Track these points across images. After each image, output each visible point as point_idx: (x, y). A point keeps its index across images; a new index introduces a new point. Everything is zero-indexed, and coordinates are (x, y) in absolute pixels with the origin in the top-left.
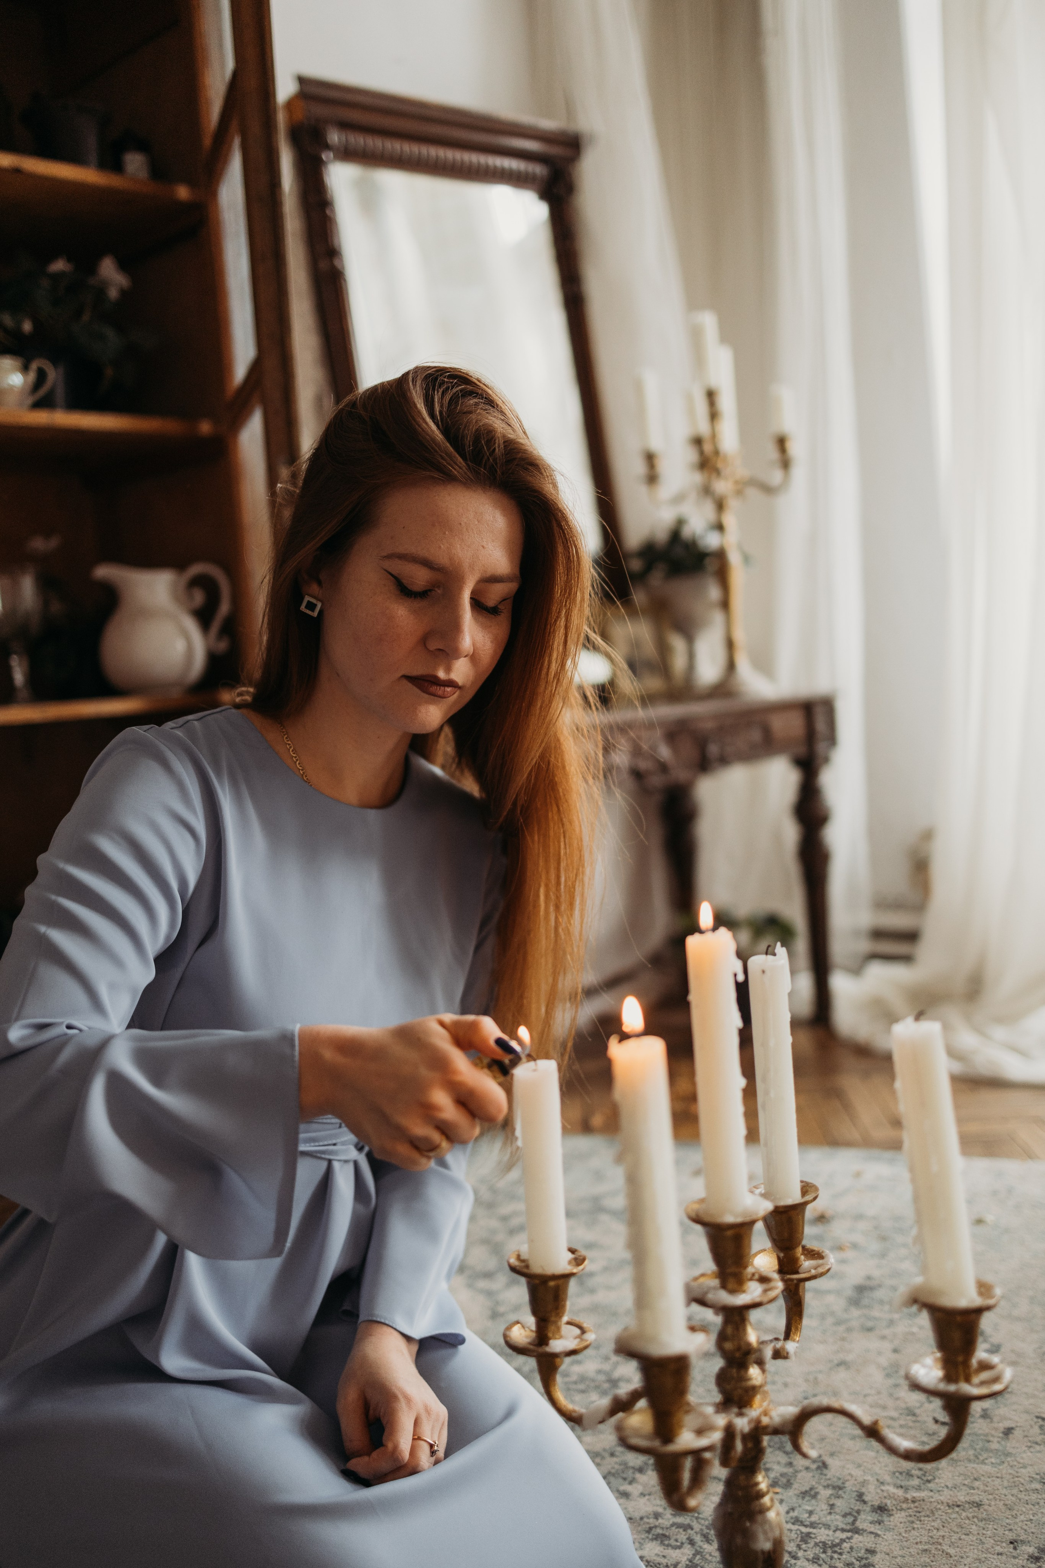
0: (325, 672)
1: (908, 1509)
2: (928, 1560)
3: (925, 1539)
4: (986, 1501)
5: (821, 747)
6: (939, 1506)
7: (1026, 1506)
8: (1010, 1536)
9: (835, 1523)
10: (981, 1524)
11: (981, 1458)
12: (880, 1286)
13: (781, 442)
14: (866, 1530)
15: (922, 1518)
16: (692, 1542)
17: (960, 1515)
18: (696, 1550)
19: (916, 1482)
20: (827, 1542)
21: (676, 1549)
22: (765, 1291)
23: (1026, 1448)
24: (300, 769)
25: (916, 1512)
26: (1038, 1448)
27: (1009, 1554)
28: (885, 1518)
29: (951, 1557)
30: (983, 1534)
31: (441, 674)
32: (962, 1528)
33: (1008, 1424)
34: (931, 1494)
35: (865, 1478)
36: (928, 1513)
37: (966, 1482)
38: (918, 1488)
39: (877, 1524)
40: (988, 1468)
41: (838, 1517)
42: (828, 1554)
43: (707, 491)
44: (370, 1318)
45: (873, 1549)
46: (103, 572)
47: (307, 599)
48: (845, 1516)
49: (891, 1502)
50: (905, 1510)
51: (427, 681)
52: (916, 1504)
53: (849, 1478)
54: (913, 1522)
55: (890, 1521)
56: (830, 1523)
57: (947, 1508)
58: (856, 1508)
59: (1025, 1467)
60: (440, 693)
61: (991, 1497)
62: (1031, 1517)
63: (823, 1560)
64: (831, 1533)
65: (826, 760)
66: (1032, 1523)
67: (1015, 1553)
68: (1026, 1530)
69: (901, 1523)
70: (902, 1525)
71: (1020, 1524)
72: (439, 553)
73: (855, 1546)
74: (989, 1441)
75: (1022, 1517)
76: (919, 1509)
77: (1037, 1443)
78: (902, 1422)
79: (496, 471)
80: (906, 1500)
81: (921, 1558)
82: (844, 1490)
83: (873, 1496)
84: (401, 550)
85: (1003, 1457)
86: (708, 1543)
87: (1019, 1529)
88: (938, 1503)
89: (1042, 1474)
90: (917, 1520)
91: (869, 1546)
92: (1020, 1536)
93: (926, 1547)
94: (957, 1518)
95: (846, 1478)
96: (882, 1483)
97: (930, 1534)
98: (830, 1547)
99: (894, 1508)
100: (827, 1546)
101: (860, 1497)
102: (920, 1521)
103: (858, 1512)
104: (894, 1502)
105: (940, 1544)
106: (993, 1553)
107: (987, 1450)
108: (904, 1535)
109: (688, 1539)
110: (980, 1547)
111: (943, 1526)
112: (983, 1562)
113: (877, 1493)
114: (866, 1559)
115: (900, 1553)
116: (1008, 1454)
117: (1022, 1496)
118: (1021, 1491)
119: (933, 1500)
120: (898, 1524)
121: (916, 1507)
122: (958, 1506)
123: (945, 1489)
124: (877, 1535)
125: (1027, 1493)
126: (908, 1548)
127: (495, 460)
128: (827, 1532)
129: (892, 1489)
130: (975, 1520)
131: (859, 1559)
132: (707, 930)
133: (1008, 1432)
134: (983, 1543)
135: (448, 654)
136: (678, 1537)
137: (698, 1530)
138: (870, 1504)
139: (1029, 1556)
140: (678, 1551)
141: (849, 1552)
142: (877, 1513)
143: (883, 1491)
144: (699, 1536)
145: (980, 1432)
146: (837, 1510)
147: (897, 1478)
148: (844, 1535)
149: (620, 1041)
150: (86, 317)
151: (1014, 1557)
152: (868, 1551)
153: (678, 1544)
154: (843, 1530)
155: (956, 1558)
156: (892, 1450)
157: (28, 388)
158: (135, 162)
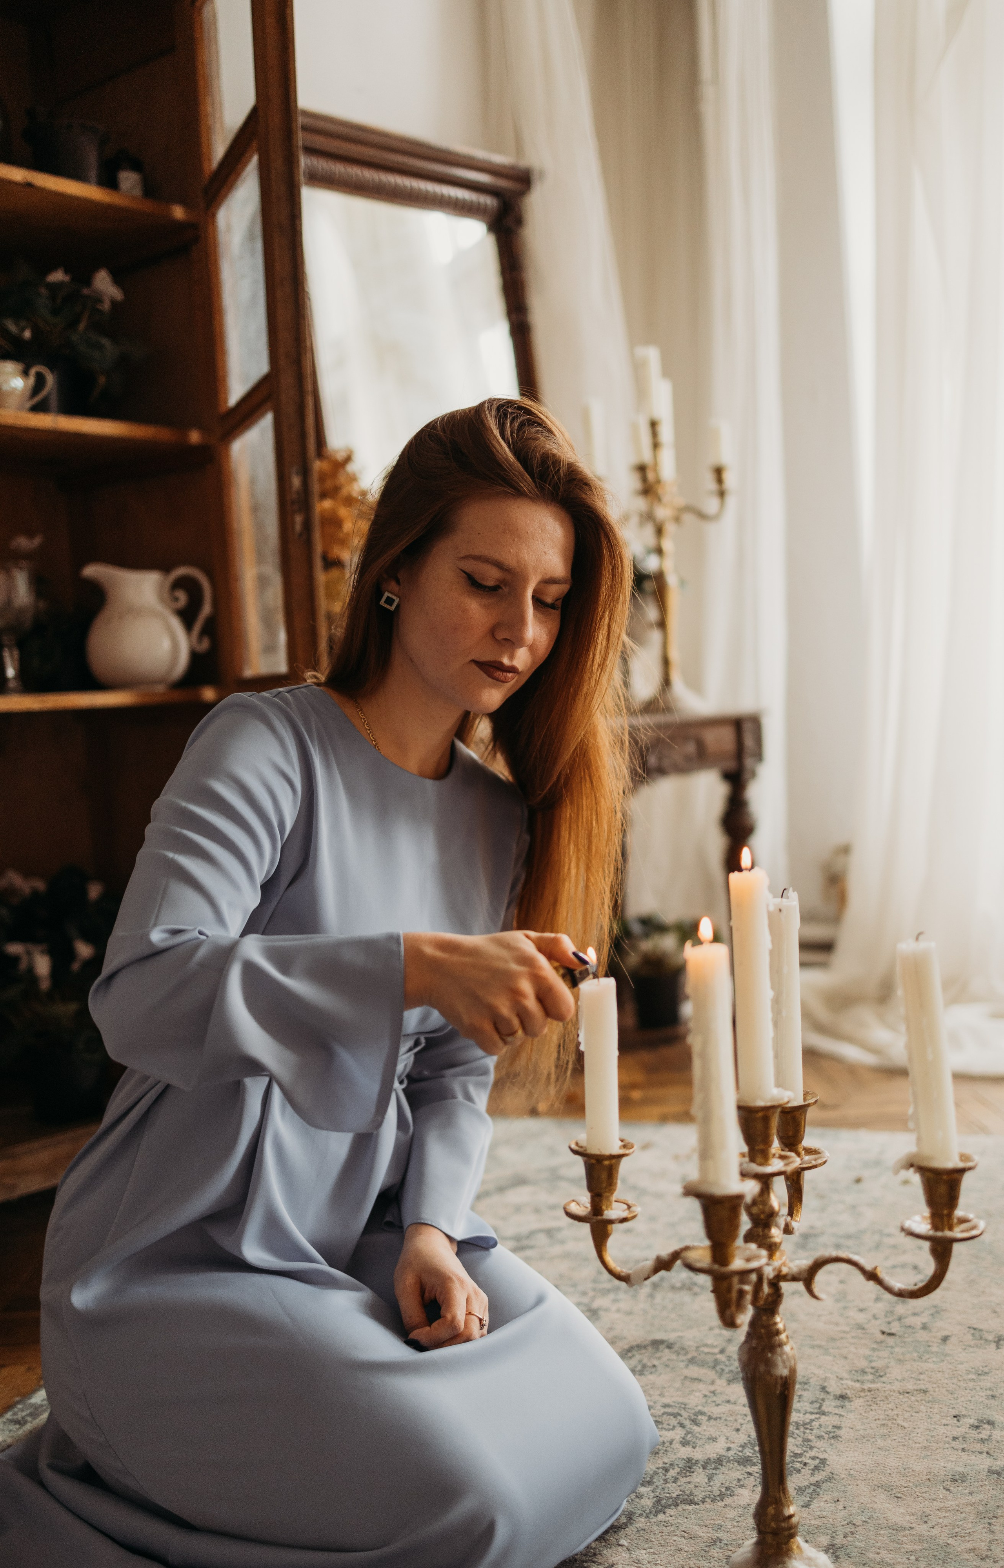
0: (398, 659)
1: (866, 1396)
2: (885, 1431)
3: (882, 1417)
4: (930, 1389)
5: (749, 762)
6: (891, 1393)
7: (965, 1391)
8: (954, 1412)
9: (805, 1408)
10: (929, 1405)
11: (924, 1358)
12: (822, 1233)
13: (719, 472)
14: (831, 1413)
15: (878, 1402)
16: (682, 1426)
17: (910, 1399)
18: (687, 1431)
19: (870, 1377)
20: (799, 1422)
21: (669, 1431)
22: (786, 1165)
23: (961, 1350)
24: (372, 740)
25: (873, 1398)
26: (971, 1350)
27: (953, 1424)
28: (847, 1403)
29: (905, 1428)
30: (931, 1412)
31: (506, 661)
32: (913, 1408)
33: (946, 1333)
34: (884, 1385)
35: (826, 1375)
36: (883, 1398)
37: (913, 1376)
38: (873, 1382)
39: (840, 1408)
40: (930, 1365)
41: (806, 1404)
42: (800, 1430)
43: (648, 517)
44: (418, 1221)
45: (838, 1425)
46: (91, 571)
47: (387, 594)
48: (812, 1403)
49: (851, 1392)
50: (863, 1397)
51: (493, 667)
52: (872, 1393)
53: (813, 1375)
54: (871, 1405)
55: (851, 1405)
56: (800, 1408)
57: (898, 1394)
58: (821, 1397)
59: (962, 1363)
60: (502, 678)
61: (935, 1386)
62: (970, 1399)
63: (797, 1434)
64: (801, 1415)
65: (753, 774)
66: (971, 1402)
67: (958, 1424)
68: (966, 1408)
69: (860, 1406)
70: (862, 1408)
71: (961, 1404)
72: (509, 558)
73: (823, 1424)
74: (929, 1346)
75: (962, 1399)
76: (874, 1396)
77: (970, 1346)
78: (854, 1334)
79: (559, 488)
80: (863, 1390)
81: (880, 1430)
82: (809, 1384)
83: (834, 1387)
84: (477, 552)
85: (943, 1357)
86: (697, 1425)
87: (961, 1407)
88: (891, 1391)
89: (976, 1368)
90: (874, 1404)
91: (835, 1424)
92: (961, 1412)
93: (883, 1422)
94: (907, 1402)
95: (810, 1376)
96: (841, 1379)
97: (886, 1413)
98: (802, 1425)
99: (853, 1396)
100: (799, 1424)
101: (823, 1389)
102: (877, 1404)
103: (823, 1400)
104: (853, 1392)
105: (895, 1420)
106: (940, 1424)
107: (928, 1352)
108: (863, 1414)
109: (678, 1423)
110: (929, 1421)
111: (897, 1408)
112: (933, 1431)
113: (838, 1386)
114: (834, 1432)
115: (862, 1427)
116: (947, 1355)
117: (961, 1384)
118: (960, 1381)
119: (886, 1389)
120: (858, 1407)
121: (872, 1395)
122: (908, 1393)
123: (896, 1382)
124: (840, 1415)
125: (965, 1382)
126: (868, 1424)
127: (559, 478)
128: (798, 1415)
129: (850, 1383)
130: (923, 1402)
131: (828, 1433)
132: (746, 869)
133: (945, 1339)
134: (931, 1418)
135: (513, 643)
136: (670, 1422)
137: (686, 1417)
138: (832, 1394)
139: (970, 1425)
140: (671, 1432)
141: (818, 1428)
142: (839, 1400)
143: (842, 1384)
144: (688, 1420)
145: (921, 1339)
146: (805, 1399)
147: (854, 1374)
148: (813, 1417)
149: (693, 945)
150: (82, 326)
151: (958, 1427)
152: (834, 1427)
153: (671, 1427)
154: (812, 1413)
155: (910, 1429)
156: (888, 1289)
157: (28, 392)
158: (129, 180)
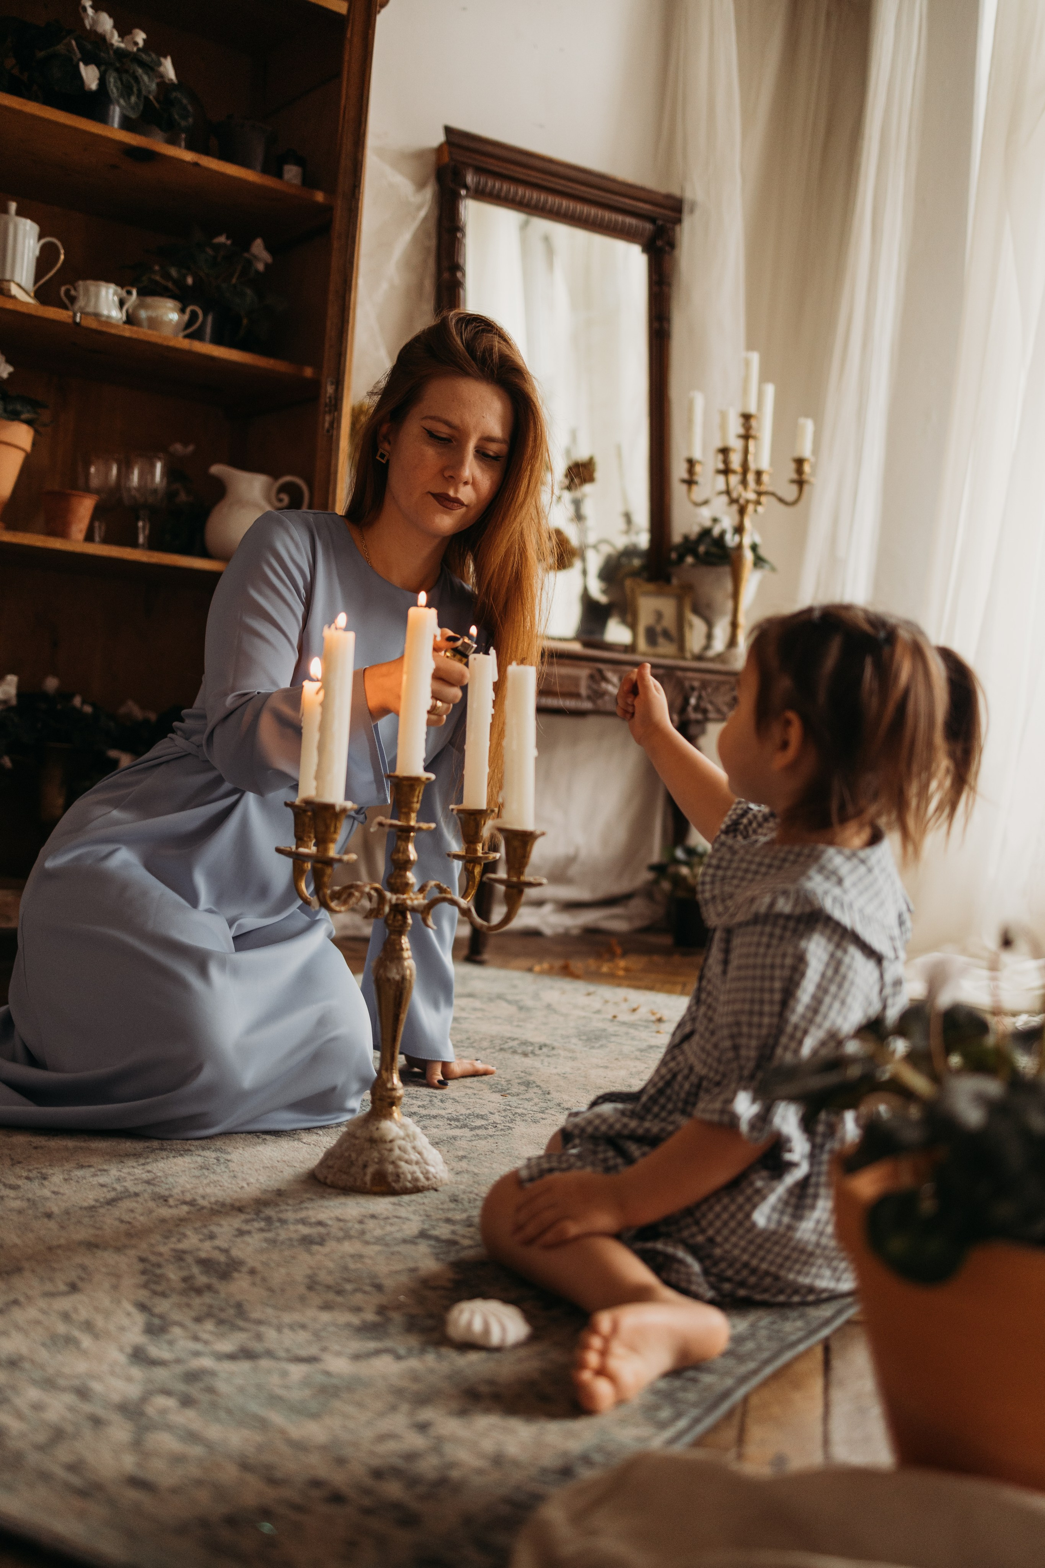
0: (388, 499)
13: (800, 464)
24: (367, 557)
31: (451, 493)
46: (216, 469)
47: (381, 450)
51: (443, 497)
60: (451, 507)
84: (434, 414)
135: (456, 481)
150: (235, 279)
157: (183, 325)
158: (292, 172)
